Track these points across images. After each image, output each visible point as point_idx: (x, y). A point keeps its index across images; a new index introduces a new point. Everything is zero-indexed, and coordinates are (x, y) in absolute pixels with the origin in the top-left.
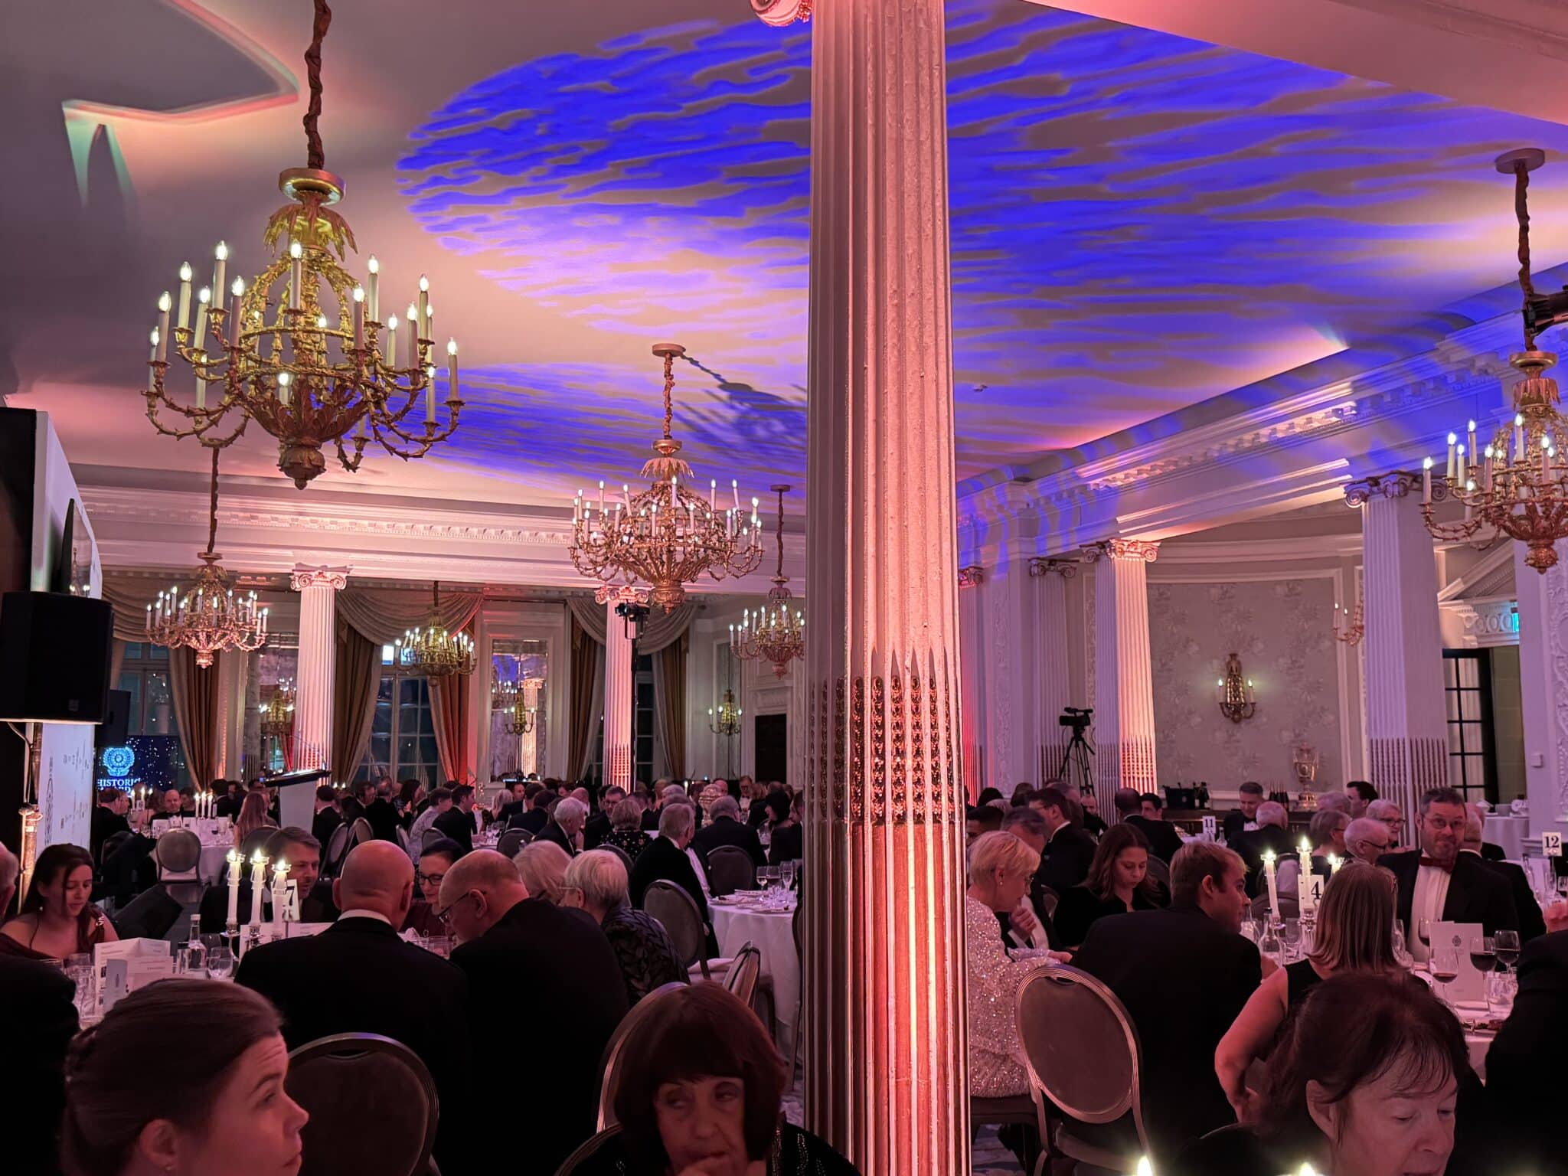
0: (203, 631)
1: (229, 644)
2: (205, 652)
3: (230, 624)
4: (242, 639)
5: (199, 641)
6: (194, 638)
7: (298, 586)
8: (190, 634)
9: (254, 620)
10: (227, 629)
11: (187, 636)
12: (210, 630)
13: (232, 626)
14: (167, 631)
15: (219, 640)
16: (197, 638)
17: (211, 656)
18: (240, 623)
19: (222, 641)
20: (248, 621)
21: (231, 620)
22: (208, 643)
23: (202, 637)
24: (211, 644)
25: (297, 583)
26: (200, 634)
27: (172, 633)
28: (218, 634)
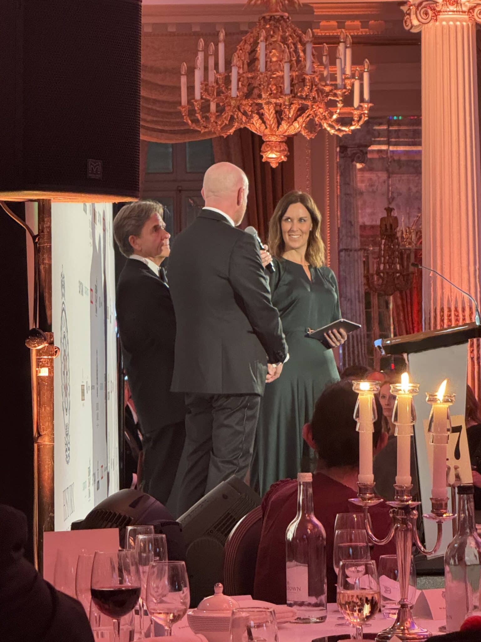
0: (269, 103)
1: (311, 125)
2: (273, 139)
3: (311, 90)
4: (331, 114)
5: (264, 122)
6: (256, 117)
7: (415, 22)
8: (248, 109)
9: (348, 82)
10: (306, 98)
11: (245, 113)
12: (280, 101)
13: (314, 94)
14: (213, 107)
15: (295, 120)
16: (261, 116)
17: (284, 146)
18: (327, 89)
19: (300, 119)
20: (339, 81)
21: (313, 83)
22: (279, 124)
23: (269, 113)
24: (284, 125)
25: (413, 17)
26: (265, 107)
27: (220, 110)
28: (294, 107)
